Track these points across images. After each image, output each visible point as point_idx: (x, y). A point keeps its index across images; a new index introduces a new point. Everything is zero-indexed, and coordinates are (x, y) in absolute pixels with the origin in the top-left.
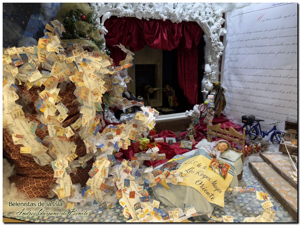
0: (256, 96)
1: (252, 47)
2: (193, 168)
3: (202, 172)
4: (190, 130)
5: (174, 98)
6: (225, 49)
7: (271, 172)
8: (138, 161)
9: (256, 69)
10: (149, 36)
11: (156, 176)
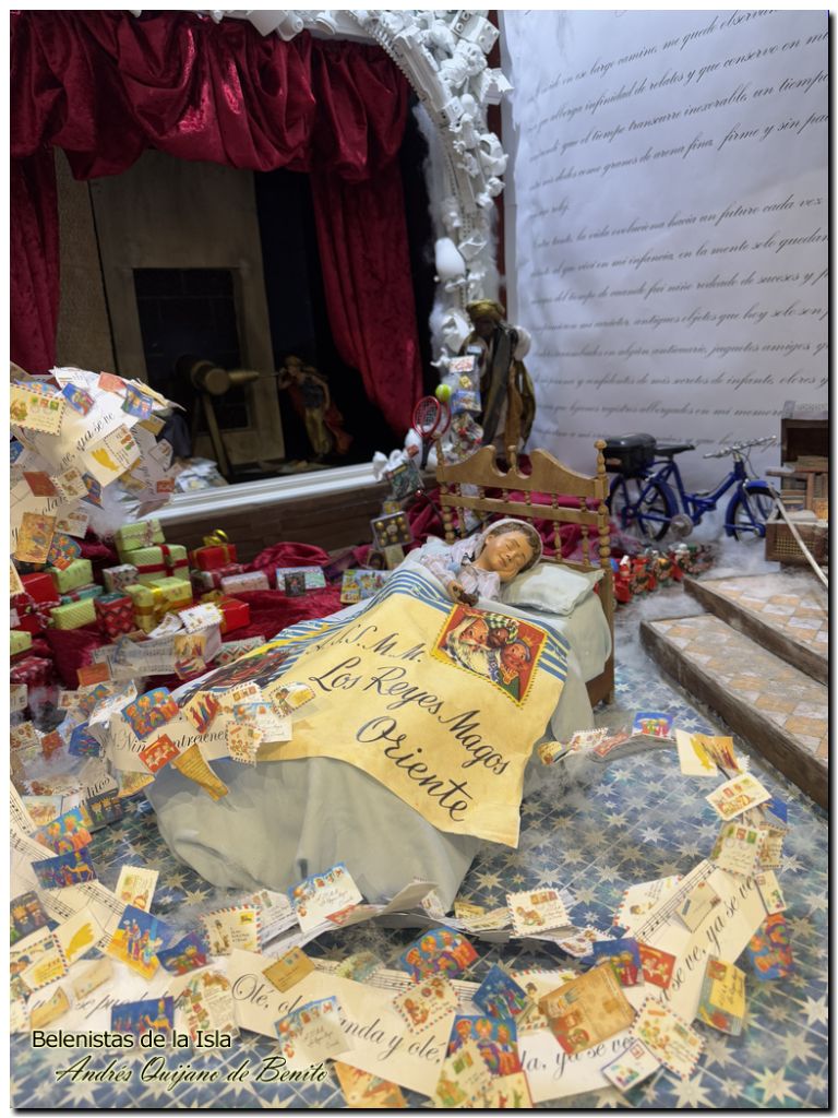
0: (656, 351)
1: (619, 130)
2: (355, 662)
3: (400, 672)
4: (387, 523)
5: (327, 413)
6: (510, 164)
7: (739, 649)
8: (116, 683)
9: (644, 228)
10: (151, 91)
11: (147, 734)
